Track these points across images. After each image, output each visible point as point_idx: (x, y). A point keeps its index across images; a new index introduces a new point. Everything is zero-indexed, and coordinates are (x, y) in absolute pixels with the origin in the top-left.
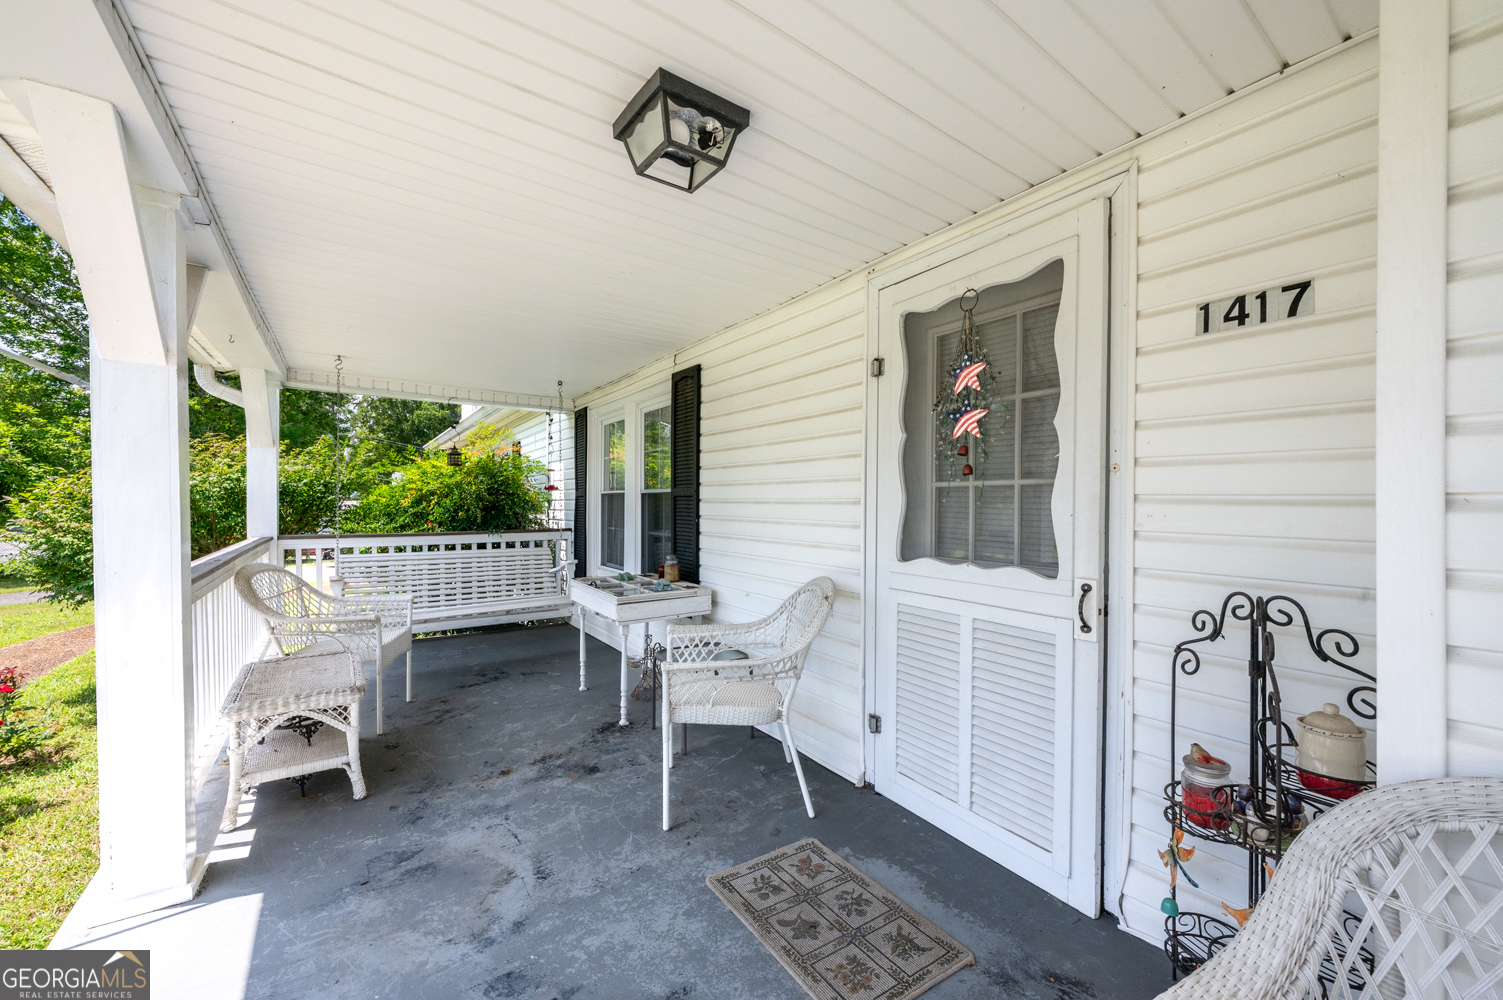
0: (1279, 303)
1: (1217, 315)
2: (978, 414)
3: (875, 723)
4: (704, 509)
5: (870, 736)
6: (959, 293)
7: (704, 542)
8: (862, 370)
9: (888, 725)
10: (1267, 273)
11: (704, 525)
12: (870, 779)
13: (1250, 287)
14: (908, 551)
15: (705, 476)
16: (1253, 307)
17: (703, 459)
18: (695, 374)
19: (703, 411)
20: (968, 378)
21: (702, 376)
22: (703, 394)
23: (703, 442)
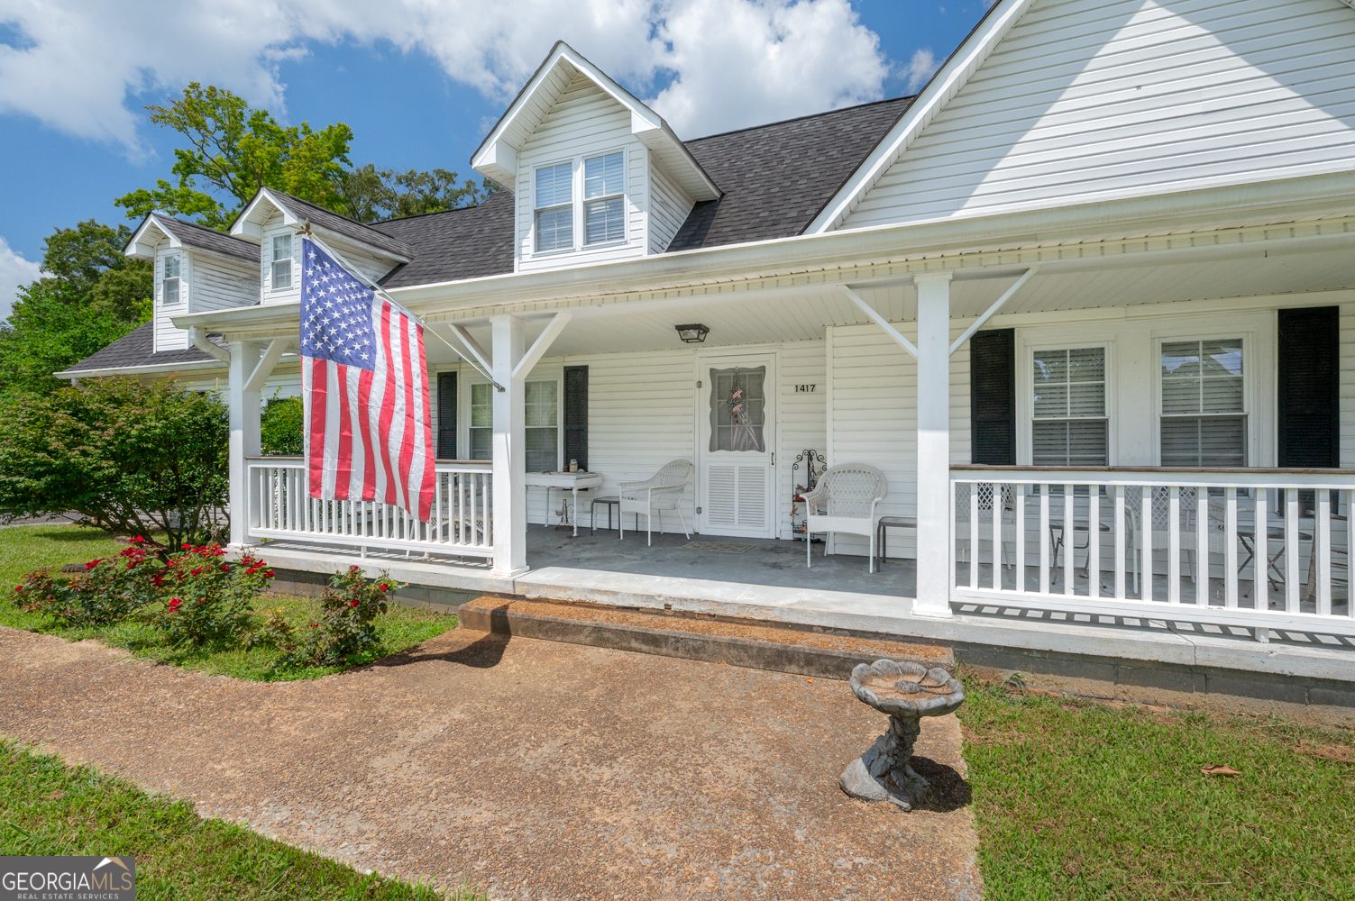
0: (810, 388)
1: (799, 388)
2: (740, 405)
3: (699, 510)
4: (590, 436)
5: (697, 514)
6: (733, 367)
7: (590, 452)
8: (693, 385)
9: (706, 511)
10: (807, 381)
11: (590, 444)
12: (697, 531)
13: (805, 384)
14: (712, 449)
15: (590, 420)
16: (805, 388)
17: (590, 412)
18: (584, 369)
19: (590, 388)
20: (738, 394)
21: (590, 371)
22: (590, 380)
23: (590, 404)
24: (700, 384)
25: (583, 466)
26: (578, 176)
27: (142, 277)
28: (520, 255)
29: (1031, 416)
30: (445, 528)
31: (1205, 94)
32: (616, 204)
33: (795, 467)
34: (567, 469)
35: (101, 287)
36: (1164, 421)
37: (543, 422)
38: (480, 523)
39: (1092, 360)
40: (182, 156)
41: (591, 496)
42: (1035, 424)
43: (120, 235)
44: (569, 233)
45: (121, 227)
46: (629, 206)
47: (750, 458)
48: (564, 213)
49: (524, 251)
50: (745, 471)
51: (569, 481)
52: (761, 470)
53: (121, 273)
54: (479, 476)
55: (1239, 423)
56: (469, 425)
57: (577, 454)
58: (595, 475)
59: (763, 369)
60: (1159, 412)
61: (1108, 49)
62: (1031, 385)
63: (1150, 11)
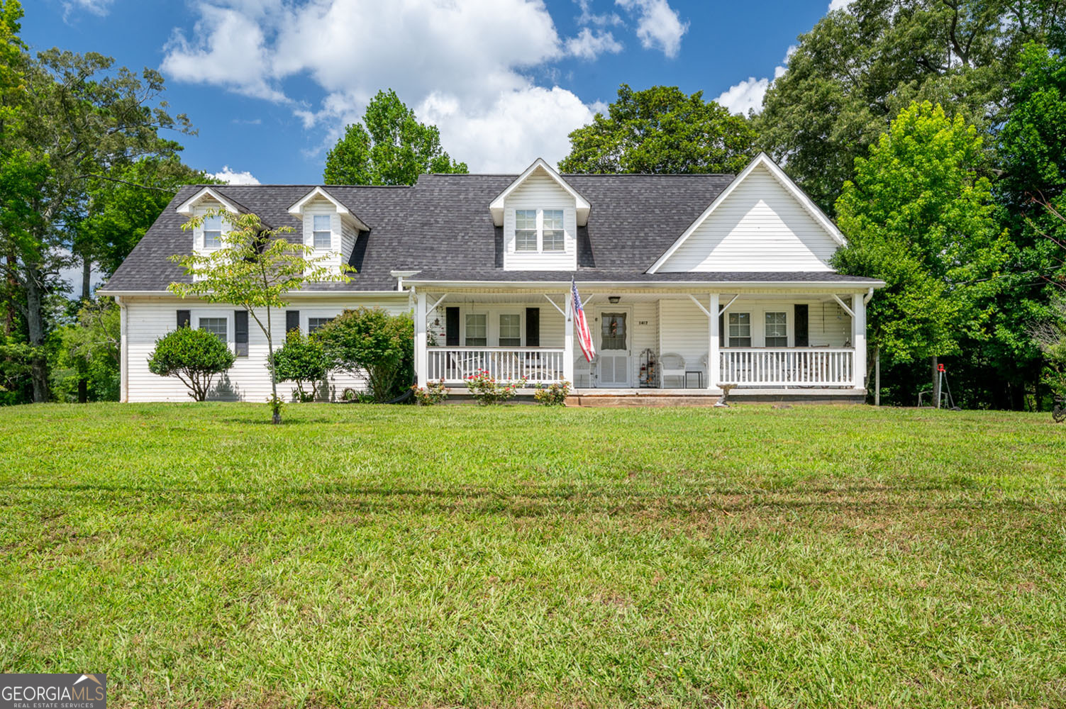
0: (646, 323)
1: (641, 323)
3: (596, 376)
5: (596, 378)
6: (612, 312)
8: (594, 319)
9: (600, 377)
10: (644, 320)
14: (603, 349)
16: (643, 323)
17: (540, 331)
18: (537, 310)
19: (540, 319)
20: (614, 324)
21: (540, 311)
22: (540, 315)
23: (540, 327)
24: (596, 319)
26: (540, 217)
28: (507, 251)
29: (729, 335)
31: (777, 234)
32: (560, 234)
33: (641, 356)
36: (766, 338)
39: (747, 317)
42: (731, 339)
44: (535, 243)
46: (566, 236)
47: (620, 353)
48: (532, 235)
49: (509, 249)
50: (618, 358)
52: (625, 358)
55: (786, 339)
59: (625, 314)
61: (749, 213)
62: (728, 325)
63: (761, 204)
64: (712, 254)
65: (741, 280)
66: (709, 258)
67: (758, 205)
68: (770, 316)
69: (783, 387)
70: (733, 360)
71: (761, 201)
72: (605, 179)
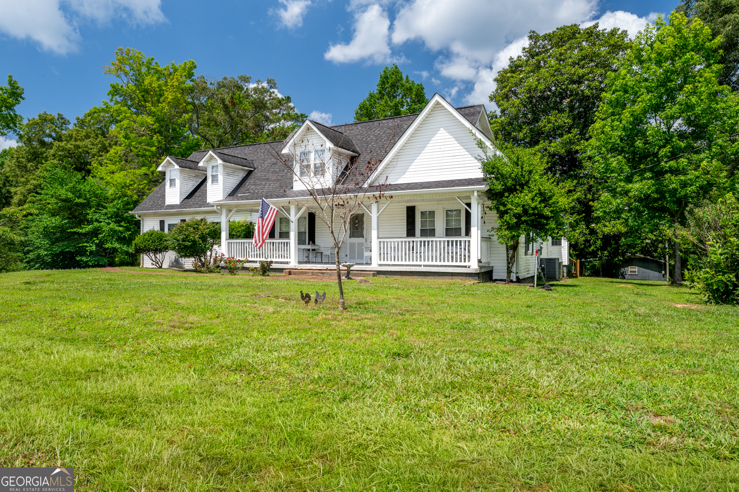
2: (357, 225)
4: (316, 234)
5: (346, 257)
6: (356, 213)
7: (316, 239)
9: (348, 256)
11: (316, 236)
12: (346, 262)
14: (350, 237)
15: (316, 229)
17: (316, 226)
18: (314, 214)
19: (316, 220)
20: (357, 221)
21: (316, 215)
23: (316, 224)
25: (314, 243)
26: (312, 155)
27: (74, 146)
28: (295, 178)
29: (420, 228)
30: (279, 256)
32: (323, 165)
34: (309, 244)
35: (52, 151)
36: (446, 229)
37: (302, 230)
38: (287, 254)
39: (432, 214)
40: (113, 87)
41: (316, 252)
42: (421, 230)
43: (58, 119)
44: (310, 172)
45: (59, 114)
46: (326, 165)
47: (360, 240)
48: (308, 166)
49: (297, 177)
50: (359, 244)
51: (309, 247)
52: (363, 243)
53: (63, 144)
54: (287, 243)
55: (461, 229)
56: (279, 231)
57: (312, 239)
58: (317, 245)
59: (363, 214)
60: (445, 227)
61: (434, 139)
62: (420, 220)
63: (442, 131)
64: (408, 170)
65: (424, 188)
66: (407, 173)
67: (439, 132)
68: (448, 213)
69: (420, 266)
70: (421, 246)
71: (442, 129)
72: (371, 124)
